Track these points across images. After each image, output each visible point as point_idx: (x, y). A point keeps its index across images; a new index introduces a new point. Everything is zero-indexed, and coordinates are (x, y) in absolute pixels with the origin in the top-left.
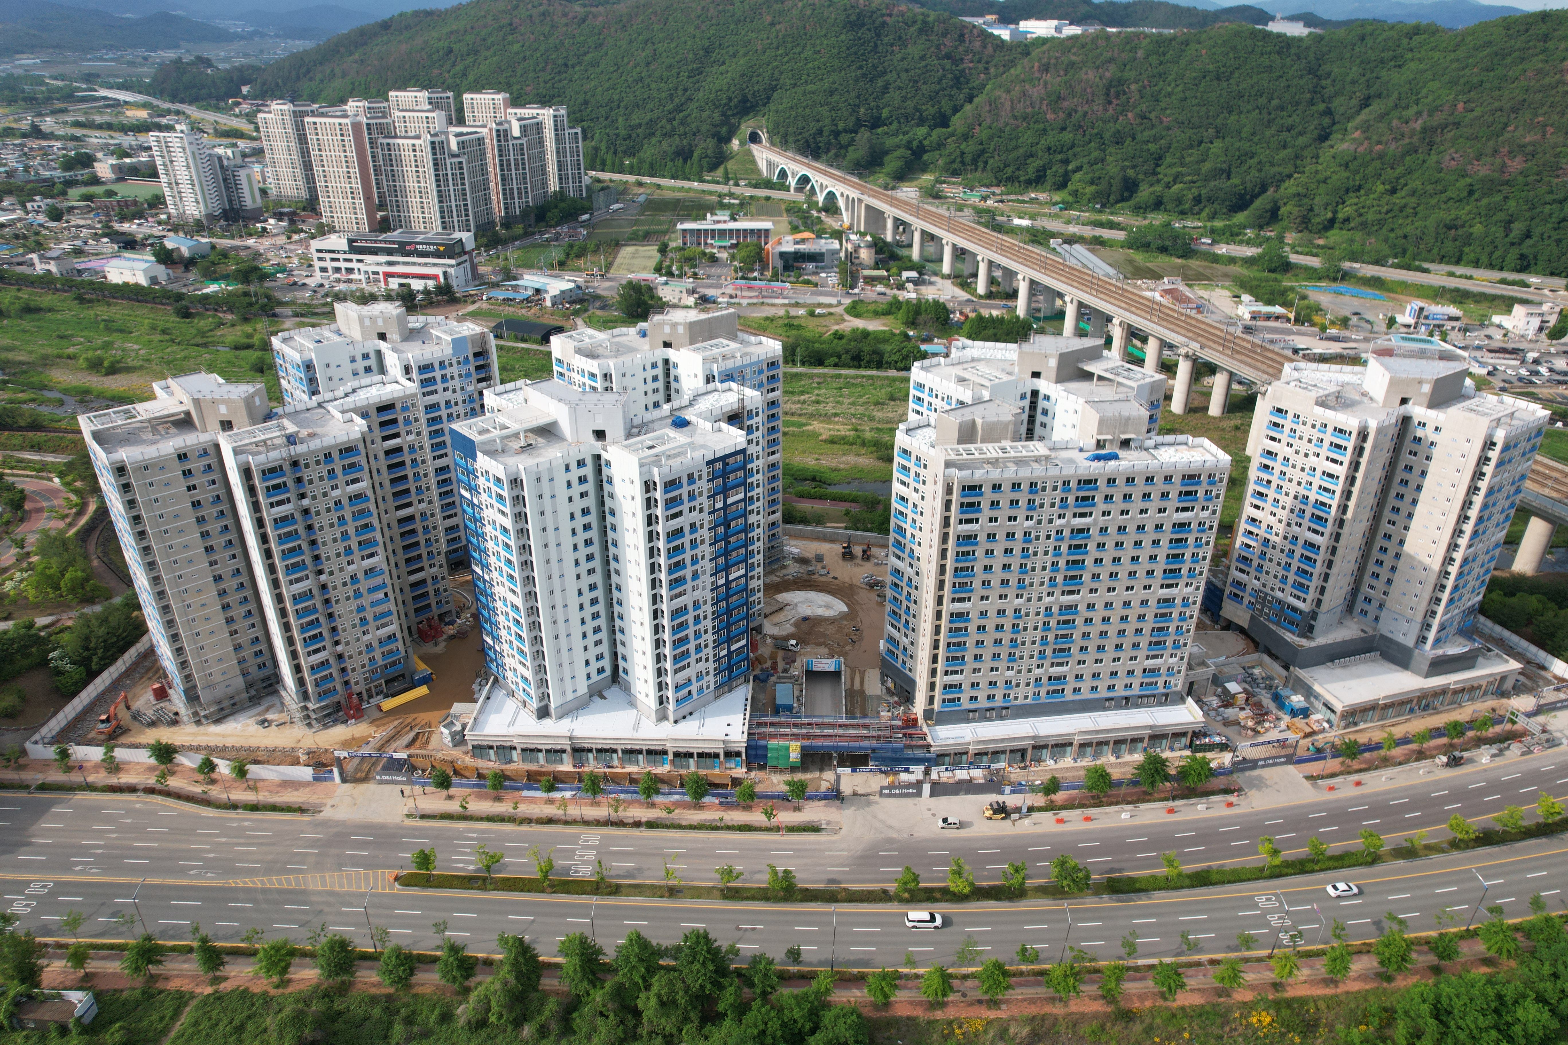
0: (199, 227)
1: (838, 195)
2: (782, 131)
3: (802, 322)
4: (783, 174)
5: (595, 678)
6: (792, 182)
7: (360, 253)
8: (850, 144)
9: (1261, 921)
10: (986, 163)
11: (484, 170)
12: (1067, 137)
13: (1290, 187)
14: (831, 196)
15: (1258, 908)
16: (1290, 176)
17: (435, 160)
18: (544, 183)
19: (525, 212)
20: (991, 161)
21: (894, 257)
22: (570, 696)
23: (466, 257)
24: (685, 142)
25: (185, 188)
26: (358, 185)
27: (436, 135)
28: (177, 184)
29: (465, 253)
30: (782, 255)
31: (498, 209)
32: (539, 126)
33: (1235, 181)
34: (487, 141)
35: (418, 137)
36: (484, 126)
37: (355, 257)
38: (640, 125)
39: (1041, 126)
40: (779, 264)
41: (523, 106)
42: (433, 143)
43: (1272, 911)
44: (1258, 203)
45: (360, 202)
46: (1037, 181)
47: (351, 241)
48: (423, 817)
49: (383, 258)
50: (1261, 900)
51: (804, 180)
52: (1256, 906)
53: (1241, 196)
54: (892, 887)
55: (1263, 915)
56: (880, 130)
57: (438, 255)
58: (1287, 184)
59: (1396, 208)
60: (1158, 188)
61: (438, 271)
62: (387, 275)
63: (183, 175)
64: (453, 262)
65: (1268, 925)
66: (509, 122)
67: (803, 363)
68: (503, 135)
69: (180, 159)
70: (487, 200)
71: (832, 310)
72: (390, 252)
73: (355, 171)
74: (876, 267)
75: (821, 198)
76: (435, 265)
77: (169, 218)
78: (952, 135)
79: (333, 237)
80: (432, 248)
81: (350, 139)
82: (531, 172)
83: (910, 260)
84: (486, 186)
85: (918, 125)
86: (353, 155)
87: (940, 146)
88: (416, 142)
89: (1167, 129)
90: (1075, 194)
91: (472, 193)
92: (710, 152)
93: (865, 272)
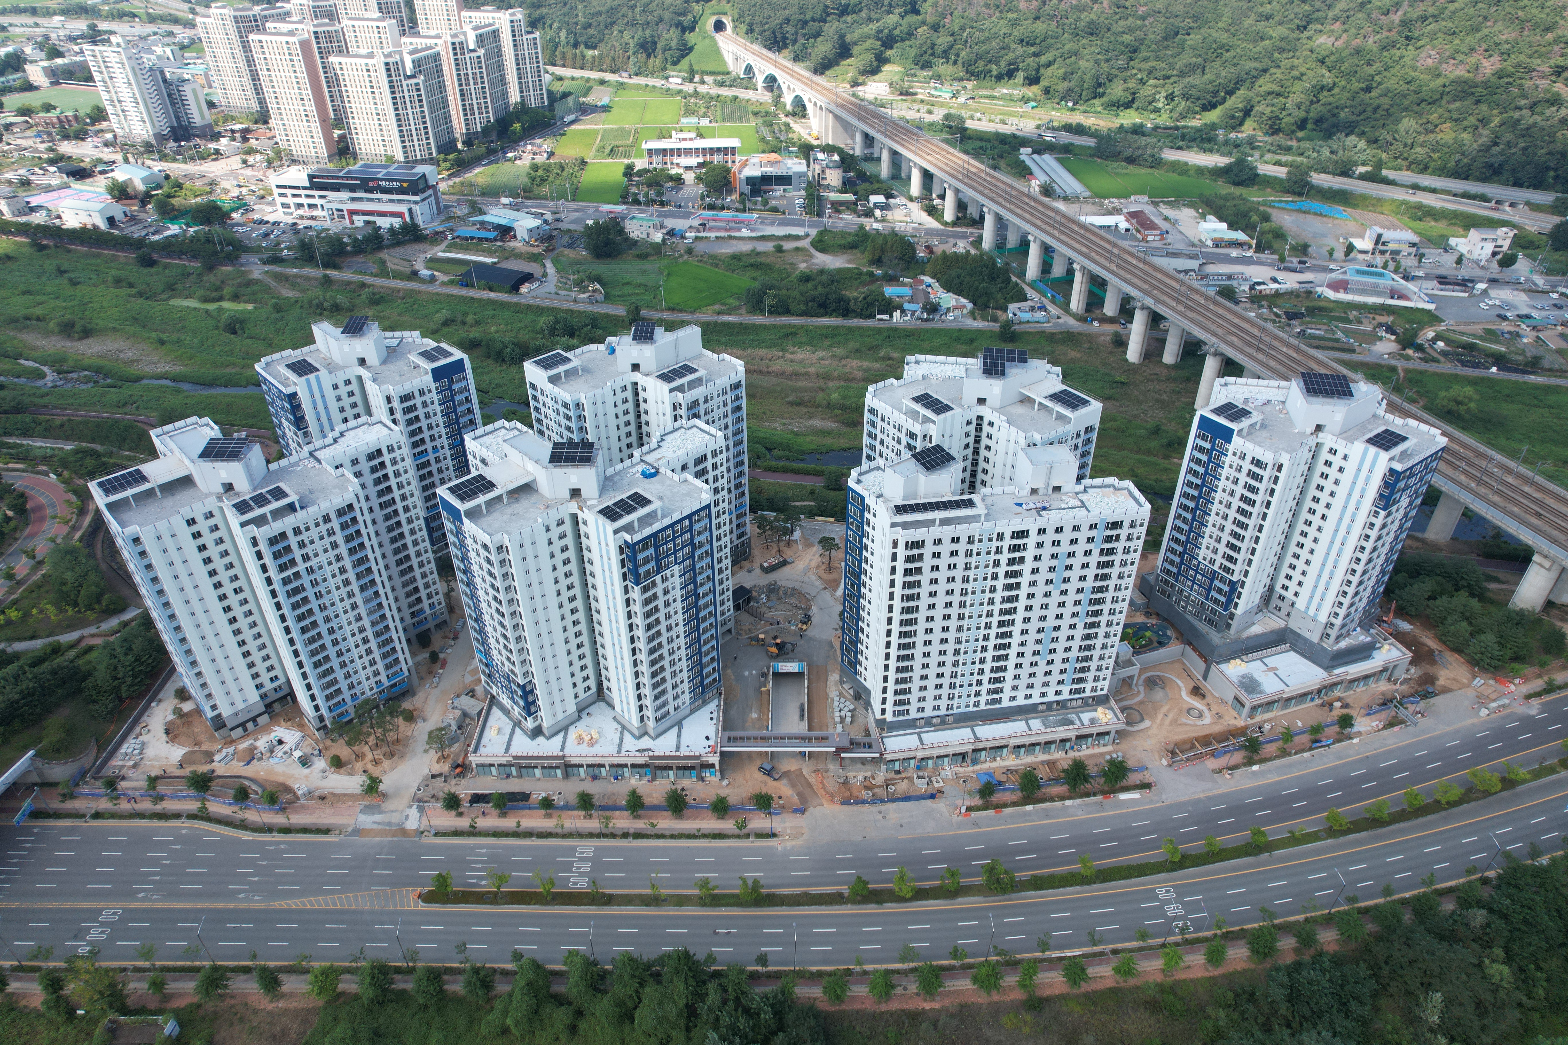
0: (148, 149)
1: (806, 98)
2: (748, 19)
3: (771, 259)
4: (749, 69)
6: (760, 80)
7: (321, 189)
8: (817, 35)
9: (1159, 912)
10: (957, 55)
11: (442, 87)
12: (1041, 26)
13: (1265, 84)
14: (799, 99)
16: (1265, 71)
17: (391, 82)
18: (505, 94)
19: (486, 130)
20: (963, 54)
21: (863, 177)
22: (560, 716)
23: (430, 192)
24: (648, 33)
25: (132, 105)
26: (311, 108)
27: (389, 55)
29: (429, 187)
30: (749, 179)
31: (458, 123)
32: (495, 34)
33: (1208, 77)
34: (444, 58)
35: (371, 55)
36: (438, 37)
37: (317, 193)
38: (600, 13)
39: (1015, 16)
40: (747, 189)
41: (478, 9)
42: (387, 64)
43: (1169, 902)
44: (1231, 102)
45: (316, 126)
46: (1009, 74)
47: (311, 177)
49: (345, 195)
50: (1161, 893)
51: (771, 81)
52: (1156, 898)
53: (1216, 93)
54: (846, 889)
55: (1161, 907)
56: (849, 19)
57: (402, 191)
58: (1261, 81)
59: (1369, 109)
60: (1132, 84)
61: (403, 208)
62: (352, 213)
64: (417, 198)
65: (1164, 915)
66: (465, 34)
67: (771, 313)
68: (458, 48)
70: (447, 118)
71: (799, 244)
72: (352, 188)
73: (308, 93)
74: (844, 189)
75: (788, 99)
76: (400, 201)
77: (115, 137)
78: (924, 23)
79: (293, 170)
80: (395, 184)
81: (298, 59)
82: (490, 85)
83: (879, 181)
84: (445, 104)
85: (889, 12)
86: (304, 77)
87: (910, 35)
88: (370, 61)
89: (1143, 18)
90: (1047, 91)
91: (431, 112)
92: (674, 44)
93: (833, 196)
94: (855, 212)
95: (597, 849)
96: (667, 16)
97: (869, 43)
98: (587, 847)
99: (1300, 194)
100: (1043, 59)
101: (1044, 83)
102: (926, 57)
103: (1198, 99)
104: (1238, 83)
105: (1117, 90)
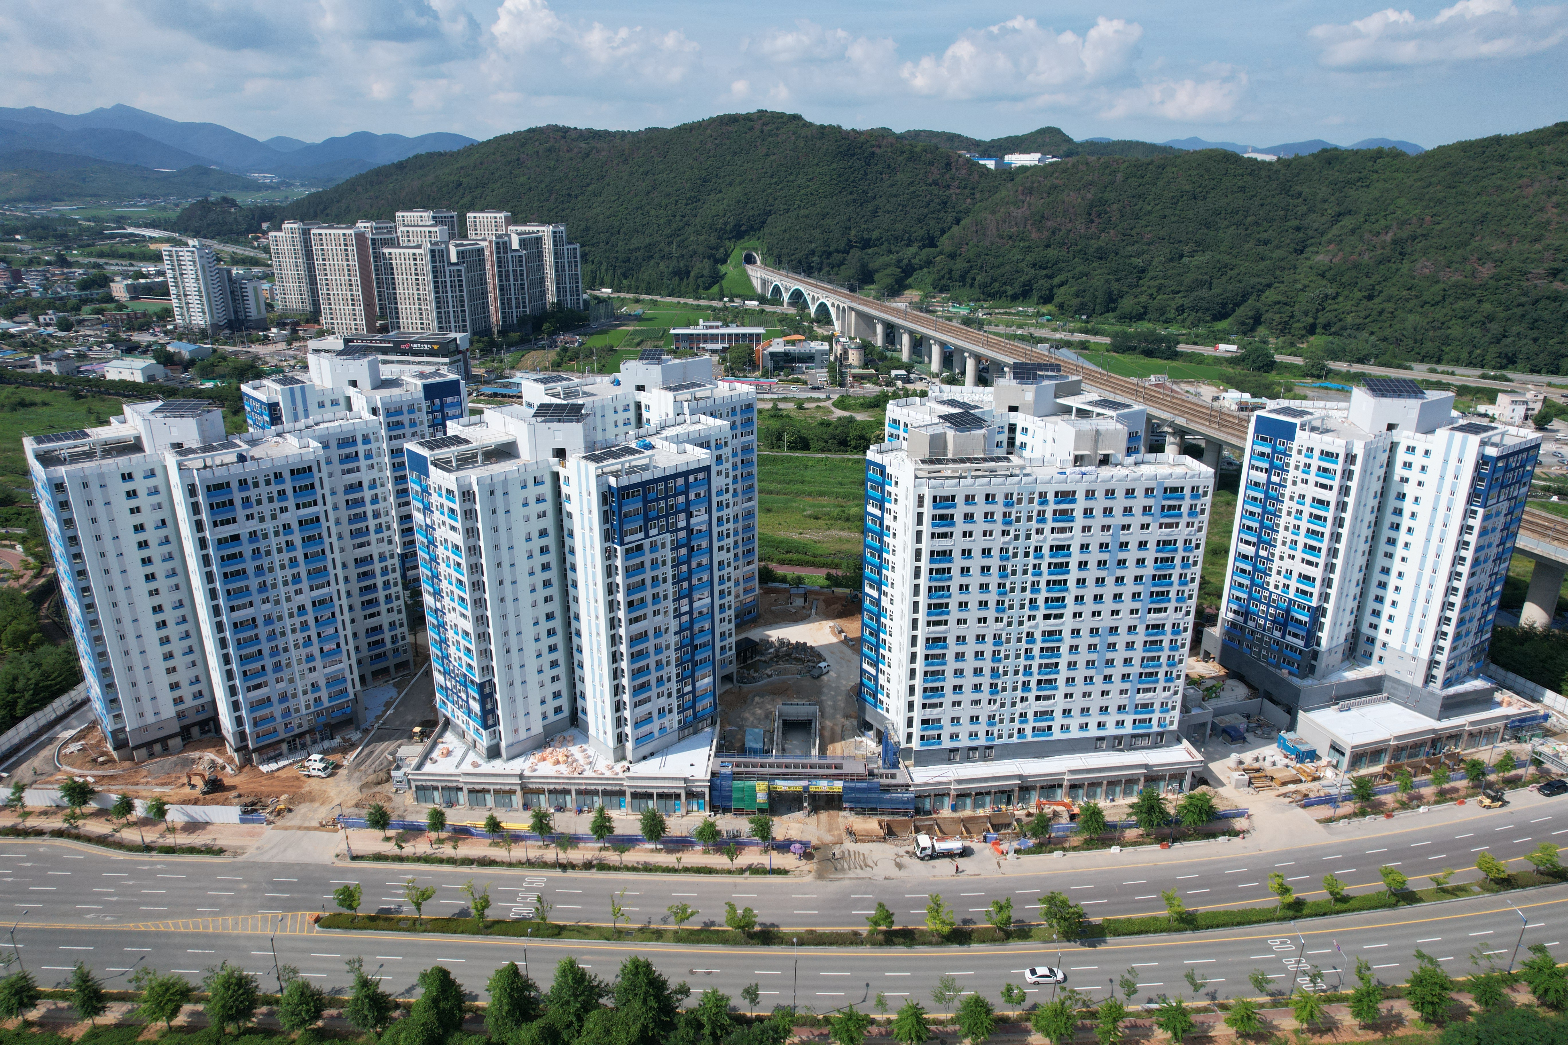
0: (203, 334)
1: (829, 305)
2: (776, 252)
3: (792, 414)
4: (777, 290)
5: (552, 718)
6: (786, 297)
8: (841, 263)
9: (1277, 963)
10: (974, 279)
11: (483, 280)
12: (1052, 253)
13: (1270, 295)
14: (823, 308)
15: (1273, 952)
16: (1269, 286)
17: (434, 267)
18: (543, 294)
19: (522, 320)
20: (978, 278)
21: (883, 358)
22: (523, 735)
23: (460, 356)
24: (682, 264)
25: (193, 299)
26: (358, 293)
27: (436, 244)
28: (186, 295)
29: (459, 352)
30: (772, 354)
31: (495, 317)
32: (538, 241)
33: (1216, 291)
34: (487, 253)
35: (419, 247)
36: (484, 240)
38: (639, 249)
39: (1027, 244)
40: (770, 365)
41: (524, 223)
42: (432, 251)
43: (1289, 955)
44: (1240, 311)
45: (360, 309)
46: (1024, 294)
47: (347, 341)
48: (355, 858)
50: (1275, 944)
51: (797, 296)
52: (1270, 950)
53: (1224, 305)
54: (864, 930)
55: (1278, 960)
56: (870, 251)
57: (431, 353)
58: (1267, 293)
59: (1374, 313)
60: (1143, 299)
61: (433, 370)
63: (191, 287)
64: (446, 360)
65: (1284, 969)
66: (509, 236)
67: (790, 448)
68: (502, 247)
69: (190, 271)
70: (485, 308)
71: (821, 404)
72: (385, 351)
73: (357, 279)
74: (865, 366)
75: (813, 309)
76: (428, 363)
77: (176, 328)
78: (941, 253)
79: (331, 338)
80: (426, 347)
81: (353, 249)
82: (530, 281)
83: (899, 361)
84: (484, 293)
85: (908, 245)
86: (355, 263)
87: (929, 263)
88: (417, 251)
89: (1149, 244)
90: (1061, 306)
91: (470, 300)
92: (706, 272)
93: (854, 371)
94: (877, 383)
95: (550, 879)
96: (701, 249)
97: (889, 271)
98: (539, 878)
99: (1319, 377)
100: (1056, 281)
101: (1057, 300)
102: (943, 282)
103: (1208, 309)
104: (1245, 297)
105: (1127, 304)
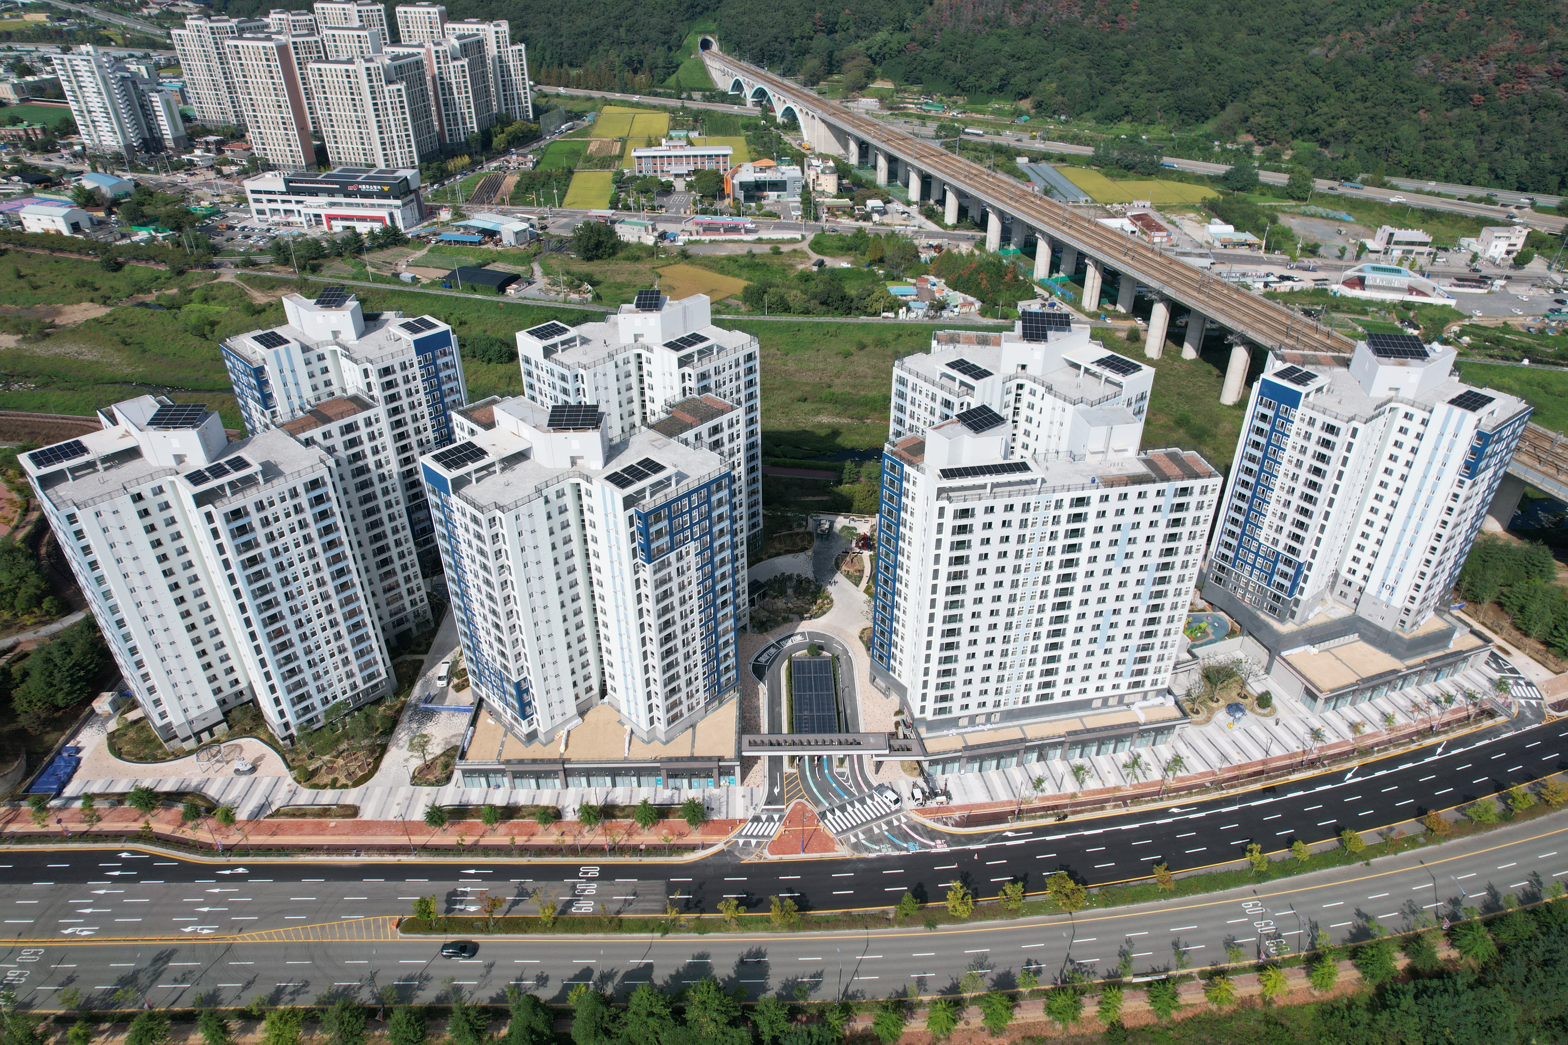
0: (119, 161)
1: (796, 110)
2: (734, 38)
3: (768, 261)
5: (583, 697)
6: (748, 95)
7: (298, 194)
8: (805, 52)
9: (1248, 928)
10: (948, 71)
11: (424, 95)
13: (1259, 96)
16: (1258, 83)
17: (372, 87)
18: (489, 106)
20: (953, 70)
21: (859, 183)
23: (412, 196)
24: (634, 51)
25: (99, 117)
26: (289, 115)
27: (371, 60)
28: (89, 111)
29: (411, 192)
32: (480, 44)
33: (1203, 89)
34: (426, 63)
37: (293, 198)
40: (741, 195)
41: (461, 20)
42: (368, 69)
43: (1259, 918)
45: (294, 134)
50: (1249, 906)
52: (1243, 914)
55: (1250, 924)
56: (837, 36)
57: (382, 195)
61: (384, 213)
62: (330, 218)
63: (94, 102)
64: (399, 202)
65: (1254, 932)
66: (448, 42)
69: (89, 84)
70: (430, 127)
71: (797, 246)
73: (286, 99)
74: (840, 195)
75: (779, 114)
76: (380, 206)
77: (83, 149)
78: (912, 40)
79: (269, 175)
80: (376, 188)
81: (276, 64)
82: (474, 95)
83: (876, 187)
84: (427, 112)
86: (280, 80)
88: (350, 67)
90: (1039, 105)
93: (829, 201)
94: (852, 216)
96: (653, 35)
97: (858, 60)
99: (1303, 200)
101: (1036, 97)
102: (916, 74)
104: (1232, 95)
105: (1110, 103)
